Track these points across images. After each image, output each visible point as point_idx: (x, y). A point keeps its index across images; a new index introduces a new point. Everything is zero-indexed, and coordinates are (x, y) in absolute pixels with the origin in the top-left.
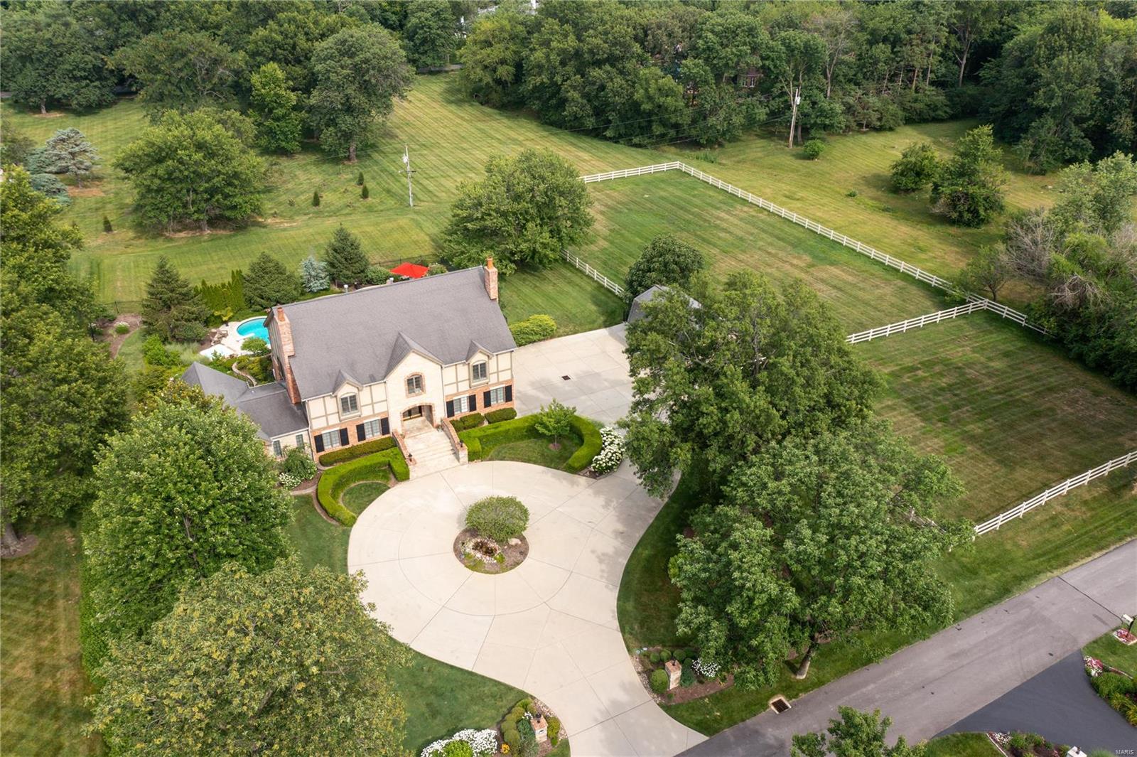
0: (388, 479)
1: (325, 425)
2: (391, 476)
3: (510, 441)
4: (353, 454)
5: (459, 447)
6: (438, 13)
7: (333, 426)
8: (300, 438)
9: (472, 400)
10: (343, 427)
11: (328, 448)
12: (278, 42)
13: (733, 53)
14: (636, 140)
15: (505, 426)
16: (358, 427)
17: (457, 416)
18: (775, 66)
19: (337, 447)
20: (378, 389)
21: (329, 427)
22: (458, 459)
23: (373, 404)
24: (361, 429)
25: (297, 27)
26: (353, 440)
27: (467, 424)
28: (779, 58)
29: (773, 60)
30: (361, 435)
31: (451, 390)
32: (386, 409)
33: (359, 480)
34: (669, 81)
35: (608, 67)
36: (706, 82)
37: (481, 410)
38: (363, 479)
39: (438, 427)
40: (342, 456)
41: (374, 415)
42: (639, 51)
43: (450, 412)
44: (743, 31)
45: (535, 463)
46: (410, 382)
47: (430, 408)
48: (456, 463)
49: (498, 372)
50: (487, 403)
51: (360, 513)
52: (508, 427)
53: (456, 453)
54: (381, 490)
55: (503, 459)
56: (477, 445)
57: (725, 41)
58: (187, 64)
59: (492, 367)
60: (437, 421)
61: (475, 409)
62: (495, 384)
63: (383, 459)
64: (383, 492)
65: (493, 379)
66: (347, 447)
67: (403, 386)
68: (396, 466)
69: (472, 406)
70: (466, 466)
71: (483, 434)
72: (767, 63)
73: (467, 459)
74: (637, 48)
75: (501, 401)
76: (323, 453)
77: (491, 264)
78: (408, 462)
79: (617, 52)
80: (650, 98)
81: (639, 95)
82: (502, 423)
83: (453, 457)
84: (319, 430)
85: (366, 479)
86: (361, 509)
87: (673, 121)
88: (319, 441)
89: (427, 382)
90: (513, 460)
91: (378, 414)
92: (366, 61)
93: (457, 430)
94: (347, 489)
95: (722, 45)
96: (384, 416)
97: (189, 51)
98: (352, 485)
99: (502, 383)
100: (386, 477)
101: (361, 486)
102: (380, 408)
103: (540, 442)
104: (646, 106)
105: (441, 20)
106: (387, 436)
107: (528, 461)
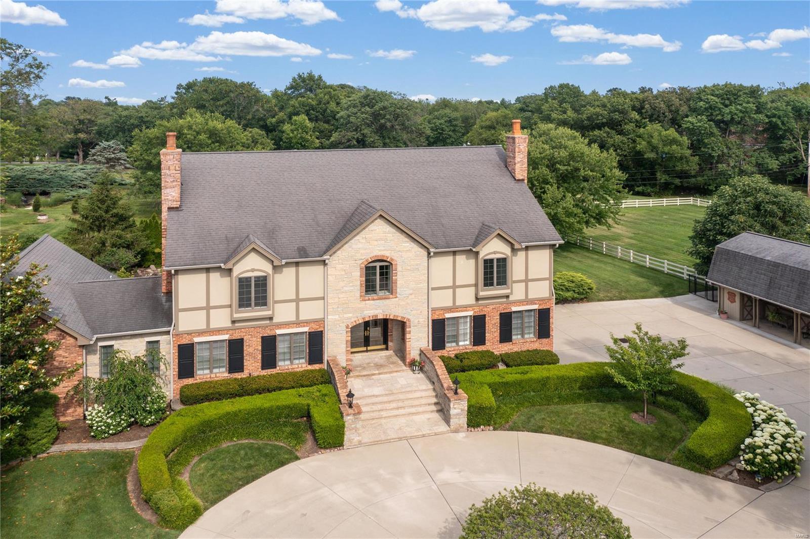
0: (300, 440)
1: (203, 326)
2: (309, 436)
3: (549, 400)
4: (244, 390)
5: (450, 394)
6: (450, 121)
7: (219, 331)
8: (153, 347)
9: (479, 323)
10: (237, 336)
11: (202, 375)
12: (312, 105)
13: (737, 110)
14: (640, 189)
15: (538, 372)
16: (264, 339)
17: (451, 349)
18: (783, 123)
19: (221, 374)
20: (310, 276)
21: (209, 331)
22: (447, 419)
23: (298, 300)
24: (269, 345)
25: (331, 98)
26: (252, 366)
27: (466, 362)
28: (786, 115)
29: (779, 117)
30: (269, 358)
31: (442, 300)
32: (321, 316)
33: (240, 437)
34: (672, 132)
35: (607, 129)
36: (712, 134)
37: (493, 344)
38: (248, 435)
39: (412, 364)
40: (223, 389)
41: (298, 323)
42: (637, 117)
43: (439, 341)
44: (745, 93)
45: (608, 442)
46: (369, 270)
47: (402, 325)
48: (443, 427)
49: (527, 281)
50: (506, 336)
51: (214, 502)
52: (545, 374)
53: (443, 411)
54: (278, 460)
55: (538, 430)
56: (487, 398)
57: (727, 102)
58: (228, 102)
59: (517, 267)
60: (413, 352)
61: (483, 342)
62: (520, 302)
63: (297, 400)
64: (282, 464)
65: (517, 292)
66: (238, 376)
67: (357, 278)
68: (320, 416)
69: (479, 337)
70: (461, 435)
71: (497, 379)
72: (774, 120)
73: (464, 420)
74: (635, 115)
75: (530, 336)
76: (190, 381)
77: (517, 127)
78: (345, 409)
79: (617, 116)
80: (654, 148)
81: (642, 145)
82: (534, 367)
83: (437, 416)
84: (190, 333)
85: (256, 435)
86: (222, 492)
87: (678, 168)
88: (186, 354)
89: (401, 278)
90: (558, 433)
91: (307, 323)
92: (384, 108)
93: (450, 371)
94: (210, 450)
95: (723, 104)
96: (315, 328)
97: (231, 91)
98: (225, 445)
99: (532, 302)
100: (296, 436)
101: (243, 447)
102: (310, 311)
103: (610, 408)
104: (651, 155)
105: (453, 126)
106: (317, 367)
107: (593, 438)
